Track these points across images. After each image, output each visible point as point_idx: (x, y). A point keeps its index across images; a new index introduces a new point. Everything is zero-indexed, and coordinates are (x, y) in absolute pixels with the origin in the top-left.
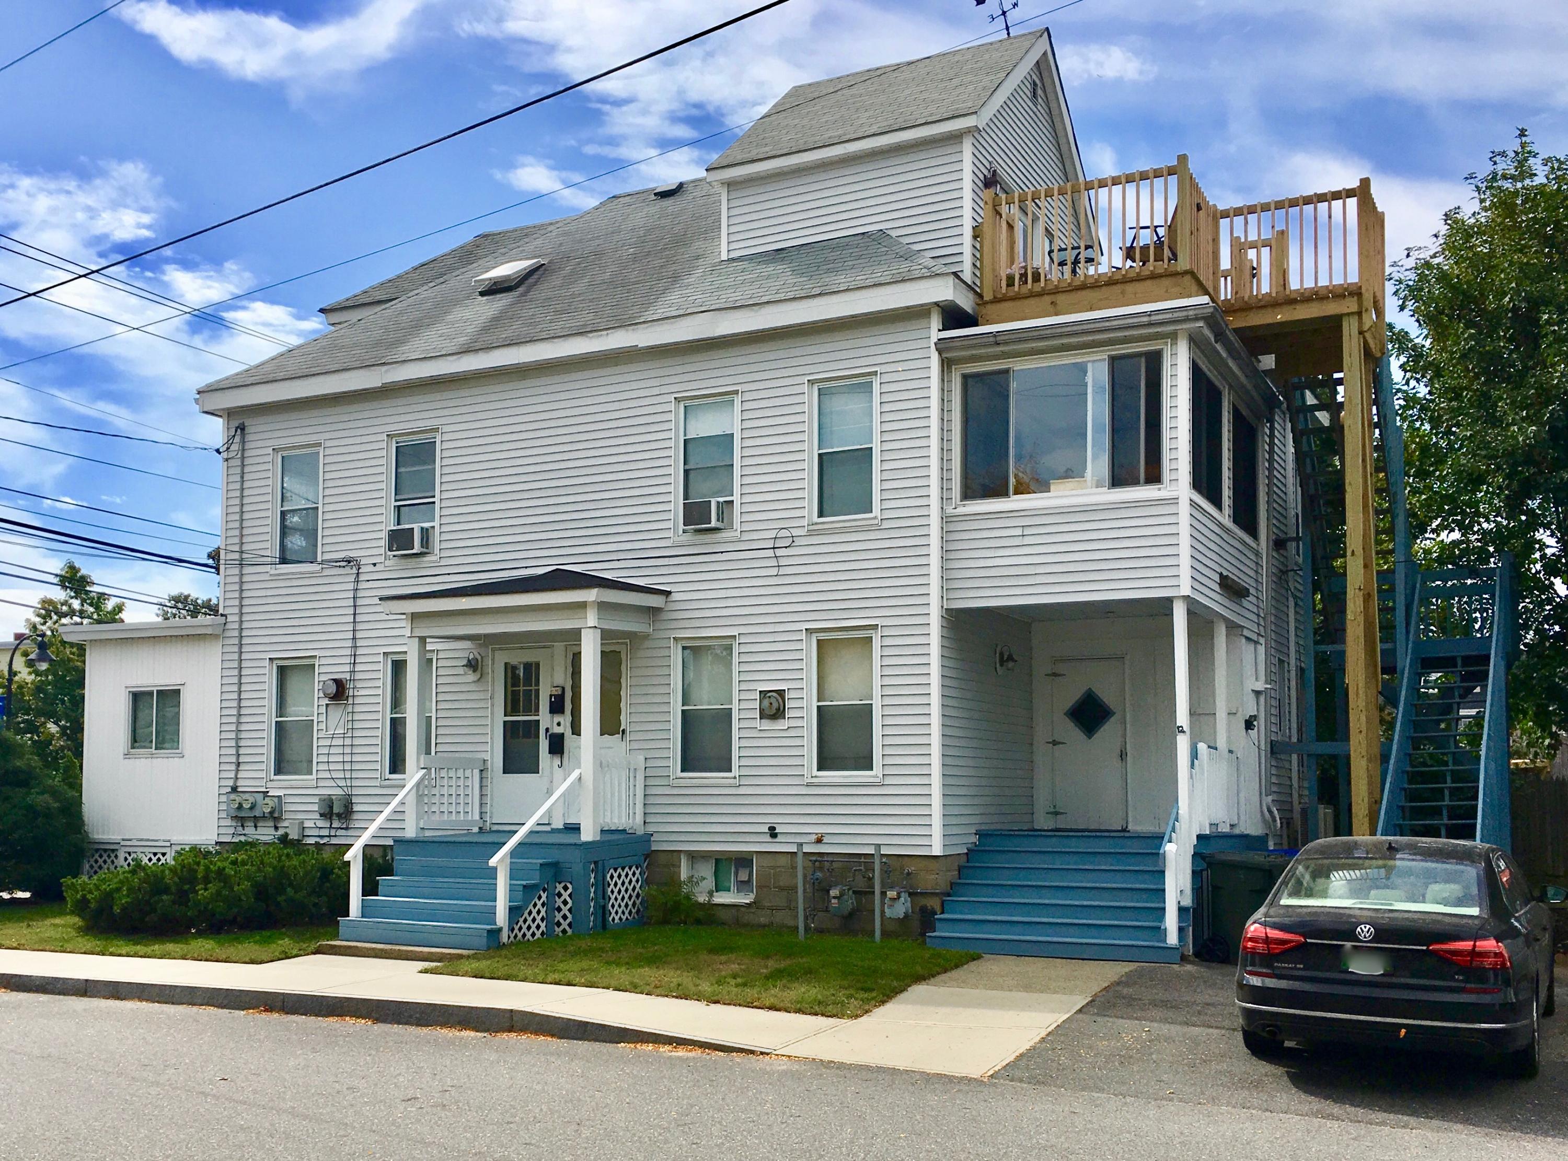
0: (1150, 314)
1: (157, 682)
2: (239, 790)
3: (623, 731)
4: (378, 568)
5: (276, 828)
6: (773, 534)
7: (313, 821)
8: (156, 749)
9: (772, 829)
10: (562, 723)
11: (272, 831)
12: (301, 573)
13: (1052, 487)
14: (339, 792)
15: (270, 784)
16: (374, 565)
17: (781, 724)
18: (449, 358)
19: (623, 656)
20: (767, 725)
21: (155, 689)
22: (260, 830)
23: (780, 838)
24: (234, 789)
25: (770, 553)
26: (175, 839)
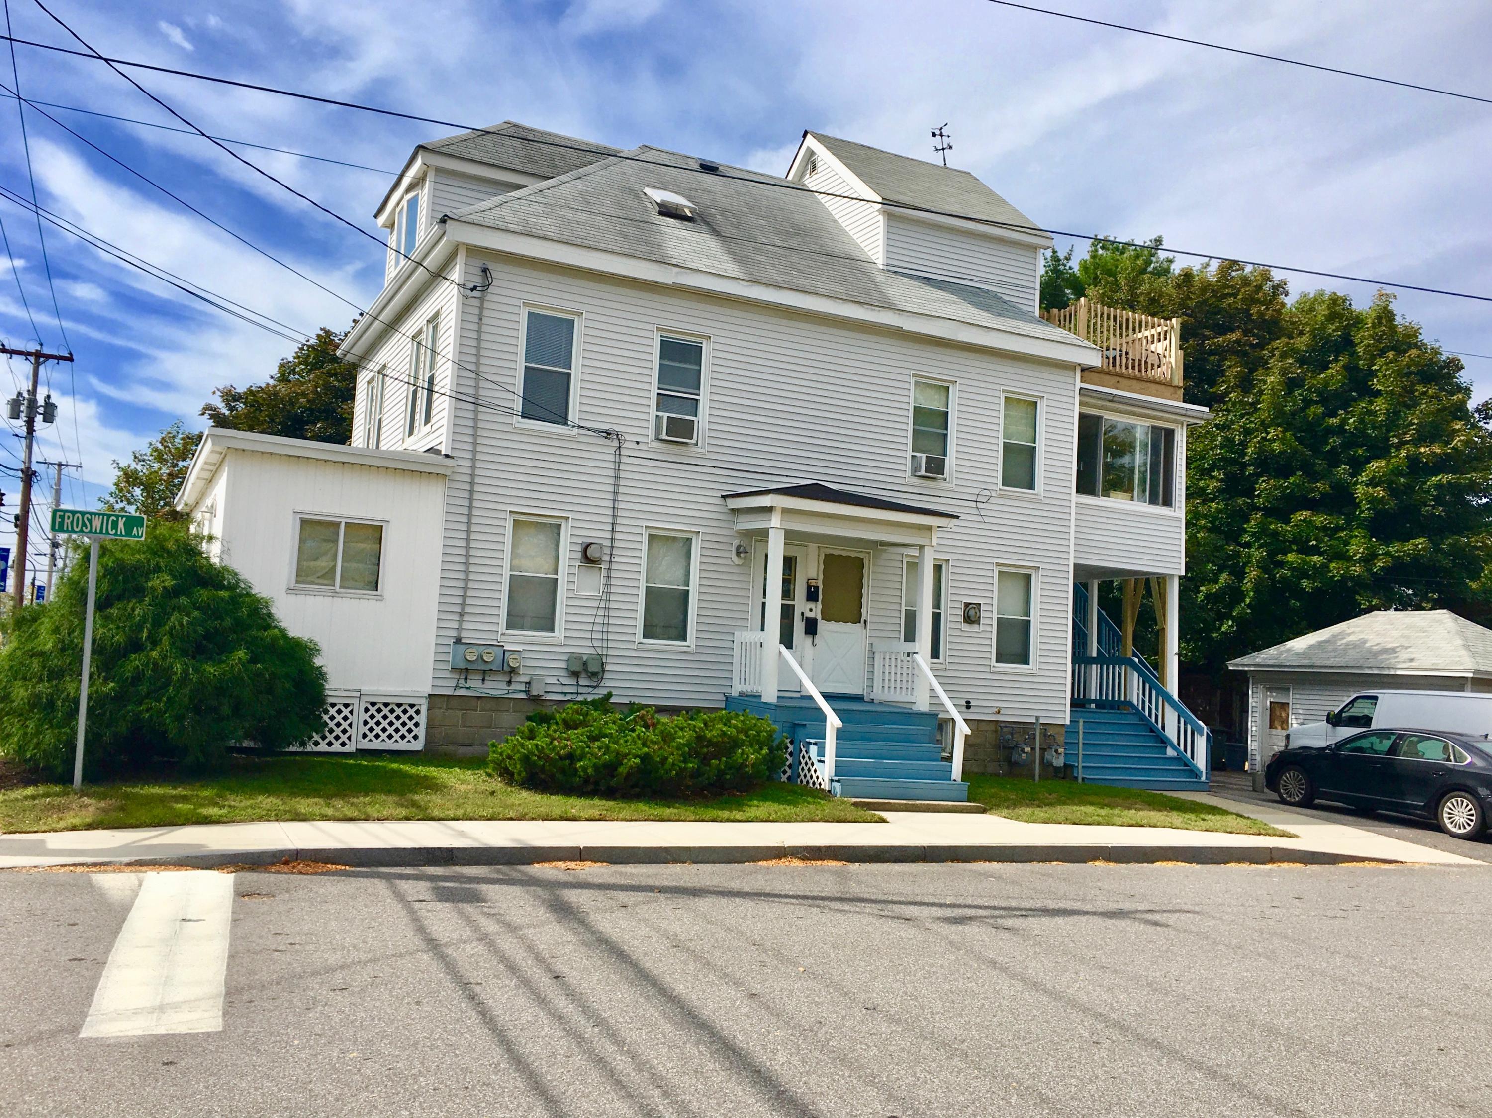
0: (1187, 410)
1: (344, 513)
2: (463, 641)
3: (865, 622)
4: (641, 446)
5: (509, 683)
6: (976, 491)
7: (556, 678)
8: (341, 587)
9: (968, 702)
10: (814, 609)
11: (504, 686)
12: (550, 433)
13: (1111, 495)
14: (591, 651)
15: (504, 638)
16: (638, 443)
17: (975, 627)
18: (742, 282)
19: (866, 562)
20: (966, 627)
21: (343, 521)
22: (488, 684)
23: (971, 710)
24: (458, 641)
25: (973, 504)
26: (365, 689)
